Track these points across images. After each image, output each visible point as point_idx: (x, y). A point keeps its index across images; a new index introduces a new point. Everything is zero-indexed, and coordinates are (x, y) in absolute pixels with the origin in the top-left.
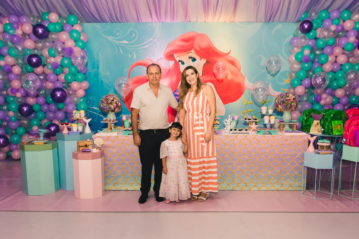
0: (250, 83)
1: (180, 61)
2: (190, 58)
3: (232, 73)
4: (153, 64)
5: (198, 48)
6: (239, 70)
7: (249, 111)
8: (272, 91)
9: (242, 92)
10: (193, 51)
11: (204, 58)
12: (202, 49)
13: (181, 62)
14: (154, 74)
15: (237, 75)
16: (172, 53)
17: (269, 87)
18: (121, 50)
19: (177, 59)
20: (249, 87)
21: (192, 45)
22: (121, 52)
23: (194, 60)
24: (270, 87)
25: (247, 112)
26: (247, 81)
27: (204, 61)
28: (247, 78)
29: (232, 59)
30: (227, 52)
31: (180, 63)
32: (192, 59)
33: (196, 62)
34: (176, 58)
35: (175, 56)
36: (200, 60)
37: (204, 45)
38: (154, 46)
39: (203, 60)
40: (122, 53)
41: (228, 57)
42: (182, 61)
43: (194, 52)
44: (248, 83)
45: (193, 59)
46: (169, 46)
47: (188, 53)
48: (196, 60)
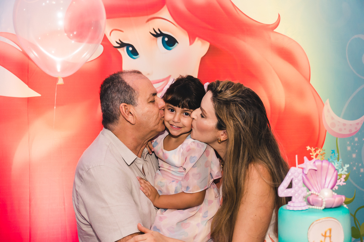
0: (339, 115)
1: (122, 45)
2: (157, 35)
3: (287, 85)
10: (165, 13)
11: (203, 38)
13: (125, 48)
15: (301, 94)
20: (336, 130)
23: (170, 42)
26: (328, 111)
28: (328, 101)
29: (286, 45)
30: (270, 20)
31: (123, 51)
32: (163, 40)
34: (108, 34)
36: (191, 44)
39: (198, 43)
41: (273, 37)
42: (128, 45)
44: (333, 118)
45: (166, 39)
47: (148, 21)
48: (176, 44)
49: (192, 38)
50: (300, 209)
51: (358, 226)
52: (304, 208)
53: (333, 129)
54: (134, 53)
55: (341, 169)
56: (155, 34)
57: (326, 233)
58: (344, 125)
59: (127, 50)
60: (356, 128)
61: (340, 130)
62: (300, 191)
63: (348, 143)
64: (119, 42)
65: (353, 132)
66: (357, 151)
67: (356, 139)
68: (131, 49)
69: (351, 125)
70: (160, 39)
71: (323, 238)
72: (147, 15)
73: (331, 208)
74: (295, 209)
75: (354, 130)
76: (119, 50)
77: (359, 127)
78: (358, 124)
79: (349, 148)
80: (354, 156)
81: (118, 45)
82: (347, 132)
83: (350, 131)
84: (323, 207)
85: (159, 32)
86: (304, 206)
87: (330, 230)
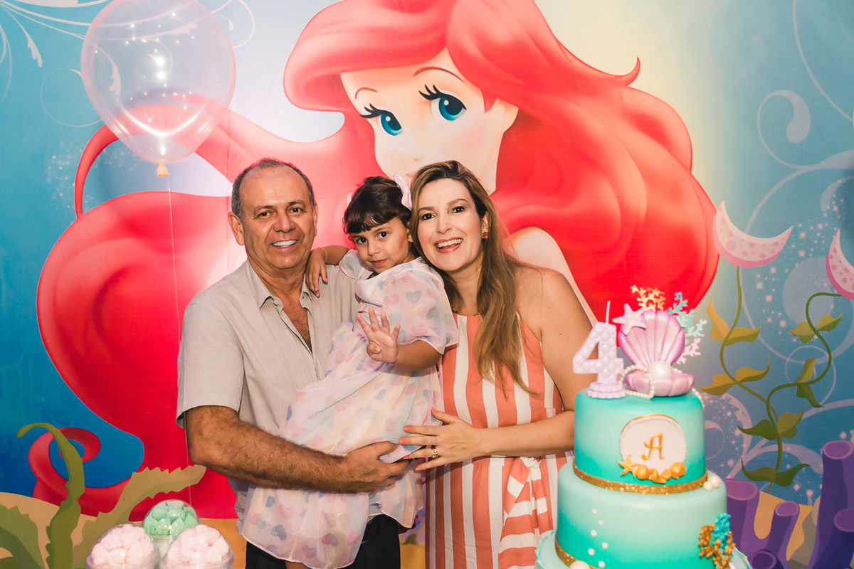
0: (742, 229)
1: (375, 113)
2: (430, 97)
3: (650, 177)
4: (269, 163)
5: (471, 47)
6: (683, 165)
7: (739, 379)
8: (847, 271)
9: (701, 280)
10: (444, 60)
11: (507, 100)
12: (492, 51)
13: (379, 118)
14: (282, 211)
15: (675, 193)
16: (334, 70)
17: (831, 252)
18: (31, 44)
19: (361, 104)
20: (737, 253)
21: (441, 26)
22: (36, 54)
23: (452, 107)
24: (835, 251)
25: (732, 382)
26: (724, 221)
27: (503, 116)
28: (723, 205)
29: (650, 108)
30: (623, 69)
31: (376, 123)
32: (441, 104)
33: (462, 117)
34: (351, 96)
35: (350, 83)
36: (487, 109)
37: (502, 32)
38: (231, 27)
39: (498, 107)
40: (40, 64)
41: (627, 96)
42: (385, 113)
43: (453, 69)
44: (731, 234)
45: (446, 103)
46: (312, 28)
47: (417, 73)
48: (463, 110)
49: (489, 100)
50: (610, 396)
51: (775, 420)
52: (617, 395)
53: (730, 252)
54: (393, 125)
55: (693, 328)
56: (428, 94)
57: (652, 442)
58: (752, 245)
59: (383, 120)
60: (773, 251)
61: (745, 254)
62: (611, 365)
63: (759, 276)
64: (371, 109)
65: (767, 258)
66: (774, 290)
67: (773, 270)
68: (388, 119)
69: (764, 245)
70: (436, 102)
71: (646, 451)
72: (416, 63)
73: (667, 397)
74: (602, 396)
75: (768, 255)
76: (370, 120)
77: (778, 249)
78: (776, 244)
79: (760, 286)
80: (769, 298)
81: (369, 113)
82: (757, 258)
83: (763, 255)
84: (651, 396)
85: (434, 92)
86: (618, 390)
87: (661, 438)
